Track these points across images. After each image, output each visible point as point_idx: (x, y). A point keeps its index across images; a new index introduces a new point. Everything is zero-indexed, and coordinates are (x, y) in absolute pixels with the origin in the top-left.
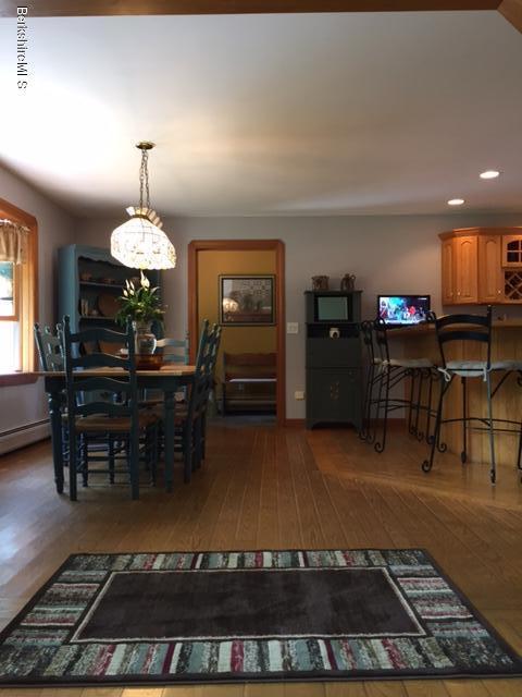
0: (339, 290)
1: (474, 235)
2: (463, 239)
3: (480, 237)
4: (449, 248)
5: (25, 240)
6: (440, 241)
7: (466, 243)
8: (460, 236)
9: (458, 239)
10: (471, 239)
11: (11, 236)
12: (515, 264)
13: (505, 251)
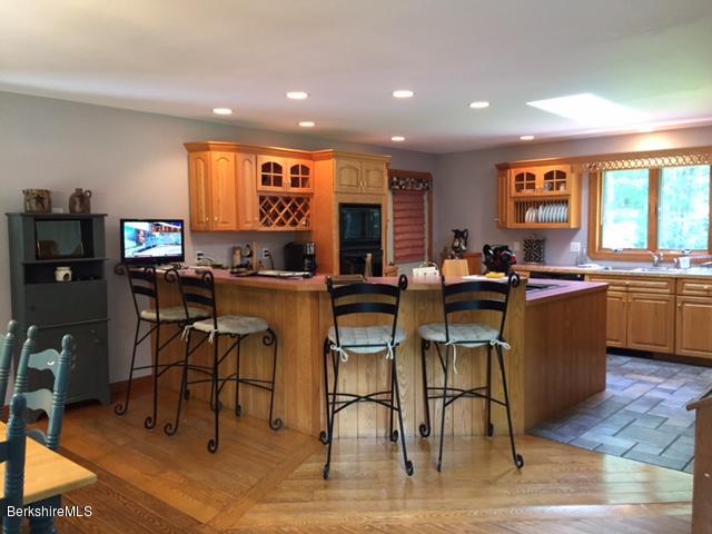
0: (67, 211)
1: (231, 150)
2: (219, 154)
3: (238, 155)
4: (201, 162)
7: (223, 159)
8: (215, 150)
10: (228, 156)
12: (268, 188)
13: (260, 173)
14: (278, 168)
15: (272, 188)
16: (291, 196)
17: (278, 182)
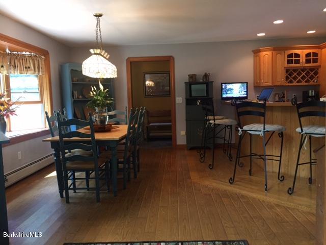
0: (202, 81)
2: (265, 53)
3: (274, 52)
4: (258, 58)
5: (43, 63)
6: (253, 54)
7: (266, 55)
9: (262, 53)
10: (269, 53)
11: (36, 61)
12: (291, 65)
13: (286, 59)
14: (297, 55)
15: (294, 65)
16: (306, 68)
17: (298, 62)
